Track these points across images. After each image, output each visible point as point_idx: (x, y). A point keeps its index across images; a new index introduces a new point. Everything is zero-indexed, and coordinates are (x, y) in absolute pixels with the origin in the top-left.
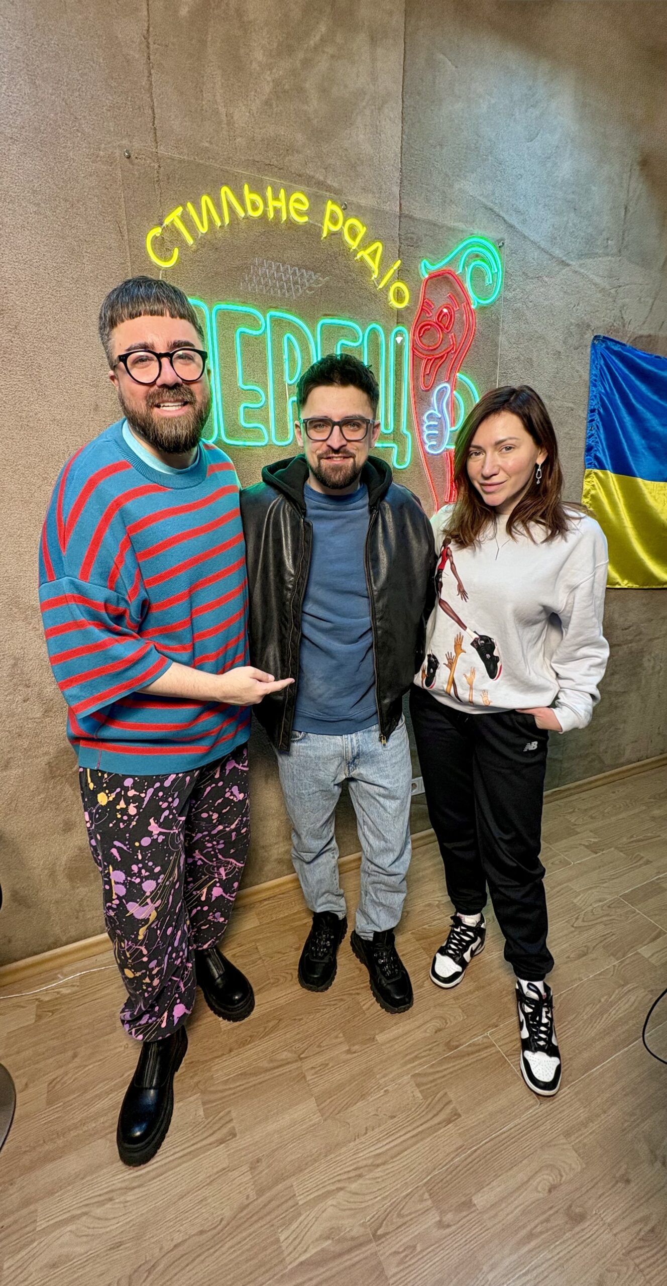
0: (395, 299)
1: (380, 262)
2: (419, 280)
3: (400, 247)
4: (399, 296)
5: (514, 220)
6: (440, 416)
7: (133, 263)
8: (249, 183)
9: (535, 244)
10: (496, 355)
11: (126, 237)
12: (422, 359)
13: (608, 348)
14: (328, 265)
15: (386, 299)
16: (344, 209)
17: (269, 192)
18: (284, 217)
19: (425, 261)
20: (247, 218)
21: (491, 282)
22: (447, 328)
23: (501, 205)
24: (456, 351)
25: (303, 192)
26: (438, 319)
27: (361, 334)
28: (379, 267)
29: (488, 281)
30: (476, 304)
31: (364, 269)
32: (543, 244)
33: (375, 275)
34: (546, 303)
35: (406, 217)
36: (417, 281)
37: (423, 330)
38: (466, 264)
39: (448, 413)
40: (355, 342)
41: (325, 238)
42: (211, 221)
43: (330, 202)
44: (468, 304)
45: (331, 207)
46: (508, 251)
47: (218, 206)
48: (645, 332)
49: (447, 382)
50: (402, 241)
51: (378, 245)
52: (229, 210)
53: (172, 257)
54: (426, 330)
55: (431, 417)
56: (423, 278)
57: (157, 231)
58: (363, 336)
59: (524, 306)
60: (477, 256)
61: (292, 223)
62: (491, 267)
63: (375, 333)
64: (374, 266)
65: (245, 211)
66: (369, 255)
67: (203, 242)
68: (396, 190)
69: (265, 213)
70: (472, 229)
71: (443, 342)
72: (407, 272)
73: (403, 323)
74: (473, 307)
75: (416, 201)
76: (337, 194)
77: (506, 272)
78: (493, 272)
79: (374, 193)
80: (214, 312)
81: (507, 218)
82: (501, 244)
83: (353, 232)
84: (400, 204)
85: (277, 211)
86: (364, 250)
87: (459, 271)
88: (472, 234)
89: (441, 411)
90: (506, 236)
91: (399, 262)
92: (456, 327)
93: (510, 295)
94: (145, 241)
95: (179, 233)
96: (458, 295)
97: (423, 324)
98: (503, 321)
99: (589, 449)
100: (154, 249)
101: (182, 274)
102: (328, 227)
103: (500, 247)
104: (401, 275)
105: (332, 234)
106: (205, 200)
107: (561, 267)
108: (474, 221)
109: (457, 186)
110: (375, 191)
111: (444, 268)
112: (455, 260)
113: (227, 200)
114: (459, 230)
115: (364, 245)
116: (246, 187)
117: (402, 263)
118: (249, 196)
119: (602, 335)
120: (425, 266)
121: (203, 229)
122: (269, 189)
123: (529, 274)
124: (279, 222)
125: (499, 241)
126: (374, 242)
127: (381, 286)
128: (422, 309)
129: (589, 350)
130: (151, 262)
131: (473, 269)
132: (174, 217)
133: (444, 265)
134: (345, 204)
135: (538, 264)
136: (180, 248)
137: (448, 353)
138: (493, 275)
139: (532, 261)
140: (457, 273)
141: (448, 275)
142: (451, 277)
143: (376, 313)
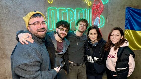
0: (89, 4)
10: (107, 11)
12: (94, 14)
13: (129, 9)
15: (87, 4)
24: (100, 12)
26: (97, 7)
27: (83, 10)
33: (85, 1)
36: (93, 1)
40: (82, 12)
48: (136, 5)
49: (98, 17)
63: (85, 10)
71: (98, 10)
73: (90, 8)
74: (103, 4)
80: (58, 9)
89: (97, 22)
92: (100, 8)
93: (110, 2)
96: (100, 3)
97: (94, 8)
99: (126, 26)
119: (128, 6)
129: (125, 9)
143: (86, 7)
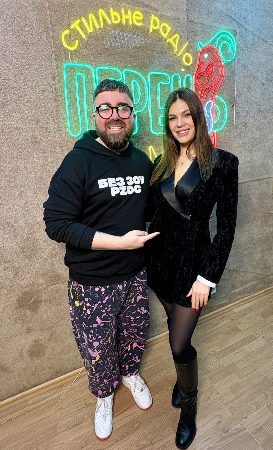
0: (185, 61)
1: (178, 43)
2: (197, 52)
3: (187, 36)
4: (187, 60)
5: (241, 21)
6: (208, 116)
7: (55, 48)
8: (112, 7)
9: (251, 32)
10: (234, 86)
11: (51, 35)
12: (199, 89)
14: (152, 46)
15: (181, 61)
16: (160, 18)
17: (123, 11)
18: (131, 23)
19: (200, 42)
20: (112, 24)
21: (231, 51)
22: (211, 74)
23: (235, 14)
24: (215, 85)
25: (139, 11)
26: (207, 70)
27: (170, 79)
28: (177, 47)
29: (230, 50)
30: (224, 62)
31: (170, 47)
32: (255, 32)
33: (176, 50)
34: (257, 60)
35: (190, 21)
36: (196, 52)
37: (200, 75)
38: (219, 43)
39: (213, 115)
40: (166, 83)
41: (151, 33)
42: (94, 26)
43: (153, 15)
44: (221, 62)
45: (153, 17)
46: (238, 36)
47: (97, 18)
49: (212, 100)
50: (189, 33)
51: (177, 35)
52: (103, 21)
53: (75, 44)
54: (201, 75)
56: (198, 50)
57: (67, 32)
58: (171, 79)
59: (247, 62)
60: (225, 39)
61: (134, 26)
62: (231, 44)
63: (176, 77)
64: (175, 46)
65: (111, 20)
66: (172, 40)
67: (91, 36)
68: (185, 8)
69: (121, 21)
70: (222, 26)
71: (209, 81)
72: (191, 48)
73: (190, 73)
74: (223, 63)
75: (195, 13)
76: (156, 11)
77: (238, 46)
78: (232, 46)
79: (174, 10)
80: (97, 71)
81: (237, 21)
82: (235, 33)
83: (165, 29)
84: (187, 15)
85: (127, 20)
86: (170, 38)
87: (216, 47)
88: (222, 29)
89: (209, 114)
90: (237, 29)
91: (187, 43)
92: (215, 73)
93: (240, 57)
94: (61, 37)
95: (78, 32)
96: (215, 58)
97: (199, 73)
98: (237, 70)
100: (66, 40)
101: (80, 52)
102: (152, 27)
103: (235, 34)
104: (188, 50)
105: (154, 31)
106: (91, 16)
107: (264, 43)
108: (222, 22)
109: (214, 6)
110: (175, 9)
111: (209, 46)
112: (214, 41)
113: (102, 15)
114: (215, 27)
115: (170, 35)
116: (111, 9)
117: (189, 43)
118: (113, 13)
120: (200, 45)
121: (90, 30)
122: (123, 9)
123: (249, 47)
124: (128, 25)
125: (234, 31)
126: (174, 34)
127: (179, 55)
128: (199, 66)
130: (64, 47)
131: (222, 45)
132: (75, 25)
133: (208, 44)
134: (161, 16)
135: (253, 42)
136: (79, 40)
137: (212, 86)
138: (232, 48)
139: (250, 40)
140: (215, 48)
141: (211, 49)
142: (212, 50)
143: (177, 68)
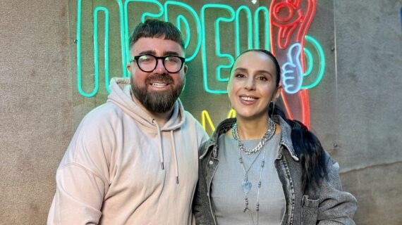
6: (294, 66)
12: (279, 28)
22: (296, 6)
24: (304, 21)
27: (234, 13)
37: (279, 8)
39: (301, 64)
40: (229, 19)
55: (288, 68)
63: (244, 12)
71: (294, 15)
89: (295, 62)
92: (302, 5)
137: (298, 22)
